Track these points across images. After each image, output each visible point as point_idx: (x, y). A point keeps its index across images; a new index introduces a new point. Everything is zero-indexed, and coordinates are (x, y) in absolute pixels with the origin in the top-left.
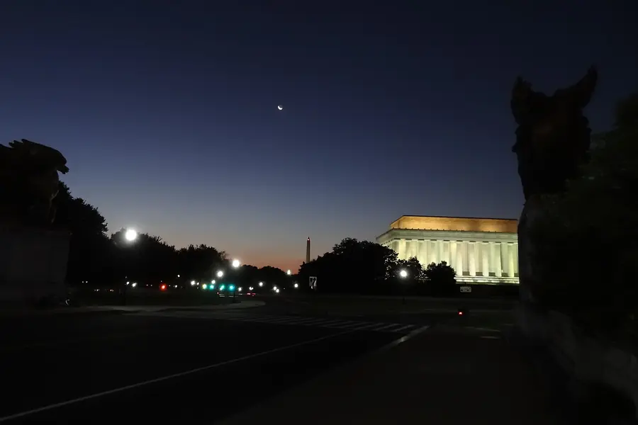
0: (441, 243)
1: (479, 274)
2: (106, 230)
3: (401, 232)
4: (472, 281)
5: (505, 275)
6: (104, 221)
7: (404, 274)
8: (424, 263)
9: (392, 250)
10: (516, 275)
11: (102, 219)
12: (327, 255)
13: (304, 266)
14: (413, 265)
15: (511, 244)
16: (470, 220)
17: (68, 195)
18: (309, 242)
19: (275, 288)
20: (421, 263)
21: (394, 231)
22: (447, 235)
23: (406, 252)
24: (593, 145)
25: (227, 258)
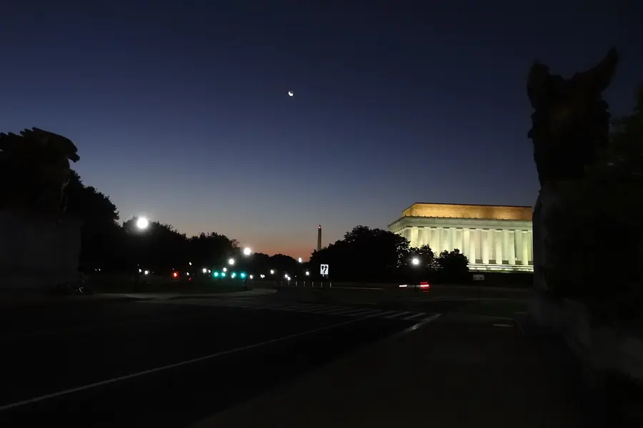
0: (454, 230)
1: (493, 262)
2: (118, 218)
3: (413, 220)
4: (485, 269)
5: (519, 263)
6: (115, 209)
7: (416, 262)
8: (437, 251)
9: (404, 238)
10: (530, 263)
11: (113, 207)
12: (338, 242)
13: (315, 254)
14: (425, 252)
15: (526, 232)
16: (484, 207)
17: (80, 184)
18: (320, 230)
19: (286, 276)
20: (433, 251)
21: (406, 219)
22: (459, 222)
23: (418, 240)
24: (612, 129)
25: (238, 246)
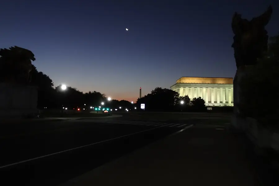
0: (199, 89)
1: (215, 102)
2: (53, 85)
3: (181, 84)
4: (212, 105)
5: (227, 102)
6: (52, 81)
7: (182, 102)
8: (191, 98)
9: (177, 92)
10: (232, 103)
11: (51, 81)
12: (149, 94)
13: (139, 99)
14: (186, 98)
15: (230, 89)
17: (36, 71)
18: (141, 89)
19: (126, 109)
20: (190, 98)
21: (178, 84)
22: (201, 85)
23: (183, 93)
25: (105, 97)
